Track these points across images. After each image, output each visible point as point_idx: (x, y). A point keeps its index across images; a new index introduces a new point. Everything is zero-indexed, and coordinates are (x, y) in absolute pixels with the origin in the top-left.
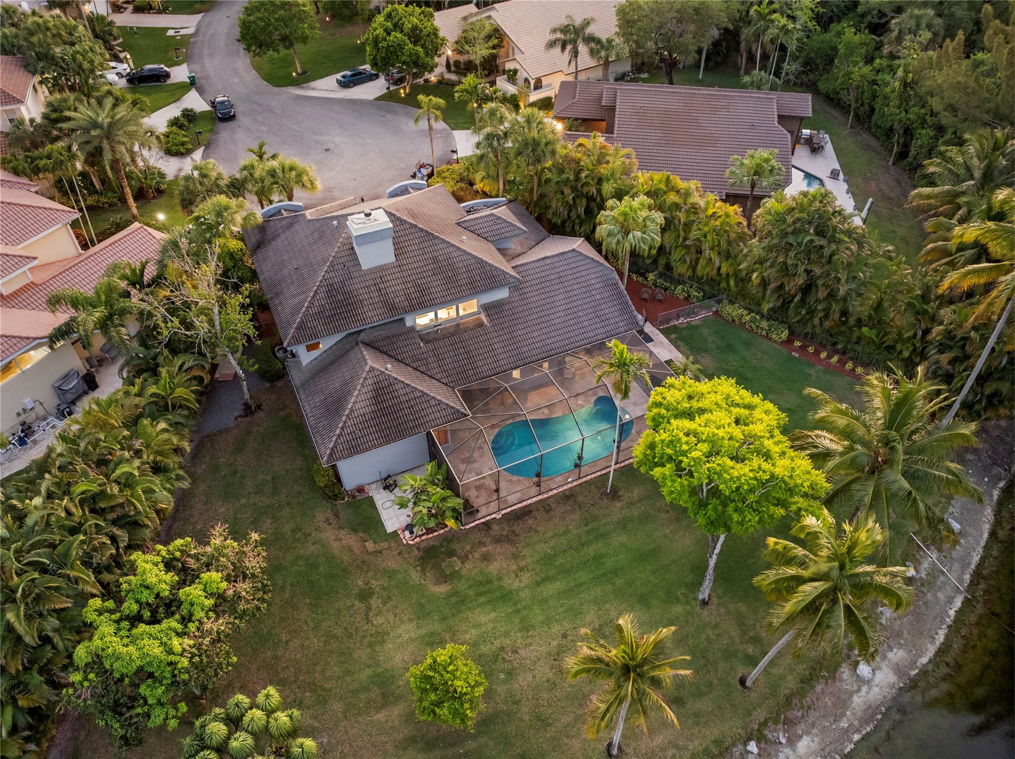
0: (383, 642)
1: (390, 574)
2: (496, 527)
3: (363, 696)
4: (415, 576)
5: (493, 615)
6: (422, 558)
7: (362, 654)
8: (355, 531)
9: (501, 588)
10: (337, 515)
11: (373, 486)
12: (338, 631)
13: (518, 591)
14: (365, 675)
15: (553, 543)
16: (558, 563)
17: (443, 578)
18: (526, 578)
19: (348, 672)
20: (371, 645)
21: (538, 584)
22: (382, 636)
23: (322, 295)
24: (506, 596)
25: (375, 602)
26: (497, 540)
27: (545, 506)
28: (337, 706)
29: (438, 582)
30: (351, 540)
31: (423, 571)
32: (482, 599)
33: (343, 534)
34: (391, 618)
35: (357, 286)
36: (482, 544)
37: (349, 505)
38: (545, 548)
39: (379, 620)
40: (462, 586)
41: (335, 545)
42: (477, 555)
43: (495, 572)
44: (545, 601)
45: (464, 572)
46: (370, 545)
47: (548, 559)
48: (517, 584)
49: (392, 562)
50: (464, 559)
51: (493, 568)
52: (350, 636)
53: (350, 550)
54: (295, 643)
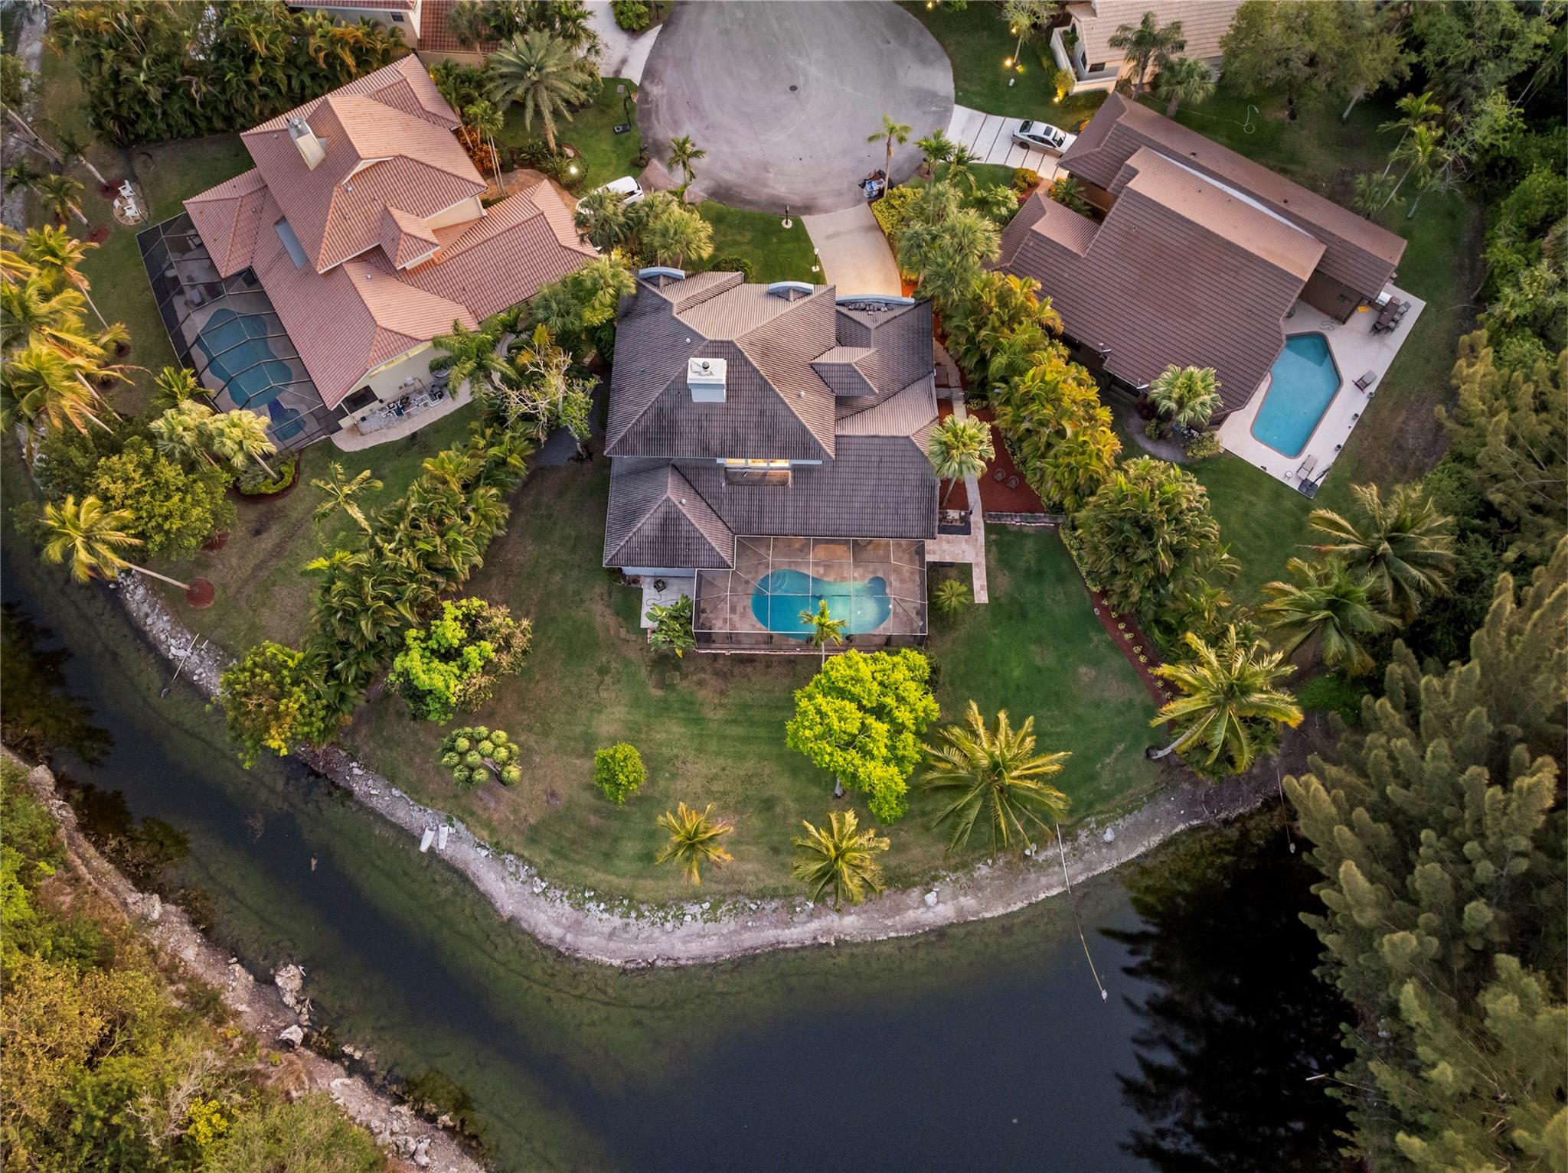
0: (600, 712)
1: (627, 663)
2: (721, 662)
3: (572, 743)
4: (644, 672)
5: (683, 730)
6: (654, 661)
7: (583, 714)
8: (618, 614)
9: (698, 712)
10: (610, 594)
11: (648, 580)
12: (573, 689)
13: (709, 720)
14: (578, 730)
15: (756, 695)
16: (750, 713)
17: (662, 685)
18: (720, 714)
19: (569, 723)
20: (592, 710)
21: (727, 722)
22: (599, 708)
23: (650, 415)
24: (698, 721)
25: (608, 679)
26: (717, 673)
27: (768, 662)
28: (554, 742)
29: (657, 686)
30: (611, 620)
31: (651, 671)
32: (681, 715)
33: (608, 612)
34: (613, 696)
35: (682, 416)
36: (703, 670)
37: (623, 589)
38: (748, 697)
39: (604, 694)
40: (672, 697)
41: (599, 618)
42: (695, 678)
43: (700, 698)
44: (725, 737)
45: (678, 688)
46: (623, 633)
47: (745, 707)
48: (711, 715)
49: (633, 654)
50: (684, 676)
51: (702, 694)
52: (581, 697)
53: (608, 630)
54: (543, 685)
